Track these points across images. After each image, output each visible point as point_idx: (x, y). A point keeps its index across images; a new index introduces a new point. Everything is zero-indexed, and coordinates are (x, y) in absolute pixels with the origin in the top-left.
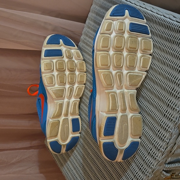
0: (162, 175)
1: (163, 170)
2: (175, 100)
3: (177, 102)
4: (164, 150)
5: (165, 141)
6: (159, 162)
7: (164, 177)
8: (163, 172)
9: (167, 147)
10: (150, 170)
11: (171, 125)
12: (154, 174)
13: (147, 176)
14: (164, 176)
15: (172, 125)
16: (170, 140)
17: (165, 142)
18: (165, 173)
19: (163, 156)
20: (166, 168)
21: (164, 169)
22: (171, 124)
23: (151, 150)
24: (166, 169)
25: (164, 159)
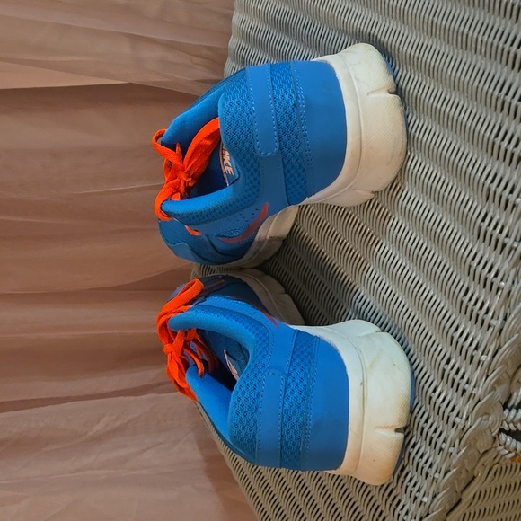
0: (500, 448)
1: (501, 431)
2: (509, 170)
3: (515, 177)
4: (489, 358)
5: (489, 326)
6: (479, 401)
7: (510, 455)
8: (503, 436)
9: (500, 347)
10: (453, 433)
11: (503, 263)
12: (469, 445)
13: (446, 451)
14: (510, 452)
15: (506, 265)
16: (505, 319)
17: (491, 329)
18: (509, 439)
19: (489, 378)
20: (512, 422)
21: (506, 427)
22: (503, 261)
23: (448, 363)
24: (511, 425)
25: (493, 388)
